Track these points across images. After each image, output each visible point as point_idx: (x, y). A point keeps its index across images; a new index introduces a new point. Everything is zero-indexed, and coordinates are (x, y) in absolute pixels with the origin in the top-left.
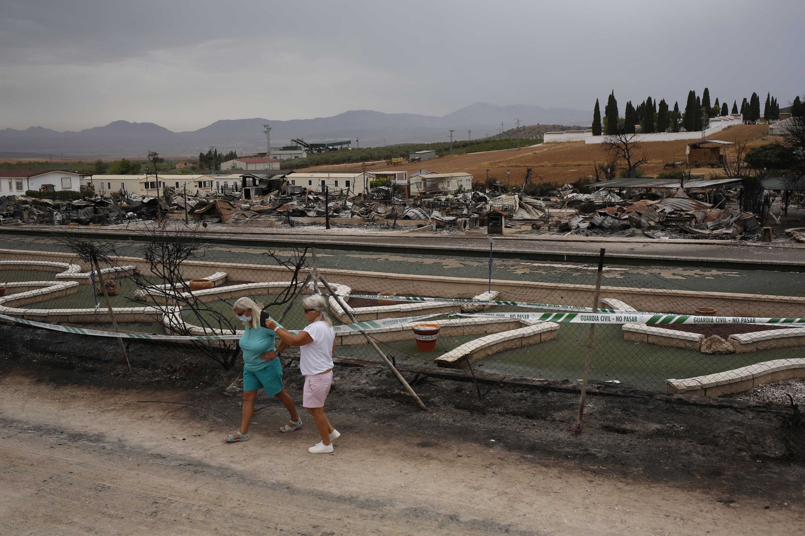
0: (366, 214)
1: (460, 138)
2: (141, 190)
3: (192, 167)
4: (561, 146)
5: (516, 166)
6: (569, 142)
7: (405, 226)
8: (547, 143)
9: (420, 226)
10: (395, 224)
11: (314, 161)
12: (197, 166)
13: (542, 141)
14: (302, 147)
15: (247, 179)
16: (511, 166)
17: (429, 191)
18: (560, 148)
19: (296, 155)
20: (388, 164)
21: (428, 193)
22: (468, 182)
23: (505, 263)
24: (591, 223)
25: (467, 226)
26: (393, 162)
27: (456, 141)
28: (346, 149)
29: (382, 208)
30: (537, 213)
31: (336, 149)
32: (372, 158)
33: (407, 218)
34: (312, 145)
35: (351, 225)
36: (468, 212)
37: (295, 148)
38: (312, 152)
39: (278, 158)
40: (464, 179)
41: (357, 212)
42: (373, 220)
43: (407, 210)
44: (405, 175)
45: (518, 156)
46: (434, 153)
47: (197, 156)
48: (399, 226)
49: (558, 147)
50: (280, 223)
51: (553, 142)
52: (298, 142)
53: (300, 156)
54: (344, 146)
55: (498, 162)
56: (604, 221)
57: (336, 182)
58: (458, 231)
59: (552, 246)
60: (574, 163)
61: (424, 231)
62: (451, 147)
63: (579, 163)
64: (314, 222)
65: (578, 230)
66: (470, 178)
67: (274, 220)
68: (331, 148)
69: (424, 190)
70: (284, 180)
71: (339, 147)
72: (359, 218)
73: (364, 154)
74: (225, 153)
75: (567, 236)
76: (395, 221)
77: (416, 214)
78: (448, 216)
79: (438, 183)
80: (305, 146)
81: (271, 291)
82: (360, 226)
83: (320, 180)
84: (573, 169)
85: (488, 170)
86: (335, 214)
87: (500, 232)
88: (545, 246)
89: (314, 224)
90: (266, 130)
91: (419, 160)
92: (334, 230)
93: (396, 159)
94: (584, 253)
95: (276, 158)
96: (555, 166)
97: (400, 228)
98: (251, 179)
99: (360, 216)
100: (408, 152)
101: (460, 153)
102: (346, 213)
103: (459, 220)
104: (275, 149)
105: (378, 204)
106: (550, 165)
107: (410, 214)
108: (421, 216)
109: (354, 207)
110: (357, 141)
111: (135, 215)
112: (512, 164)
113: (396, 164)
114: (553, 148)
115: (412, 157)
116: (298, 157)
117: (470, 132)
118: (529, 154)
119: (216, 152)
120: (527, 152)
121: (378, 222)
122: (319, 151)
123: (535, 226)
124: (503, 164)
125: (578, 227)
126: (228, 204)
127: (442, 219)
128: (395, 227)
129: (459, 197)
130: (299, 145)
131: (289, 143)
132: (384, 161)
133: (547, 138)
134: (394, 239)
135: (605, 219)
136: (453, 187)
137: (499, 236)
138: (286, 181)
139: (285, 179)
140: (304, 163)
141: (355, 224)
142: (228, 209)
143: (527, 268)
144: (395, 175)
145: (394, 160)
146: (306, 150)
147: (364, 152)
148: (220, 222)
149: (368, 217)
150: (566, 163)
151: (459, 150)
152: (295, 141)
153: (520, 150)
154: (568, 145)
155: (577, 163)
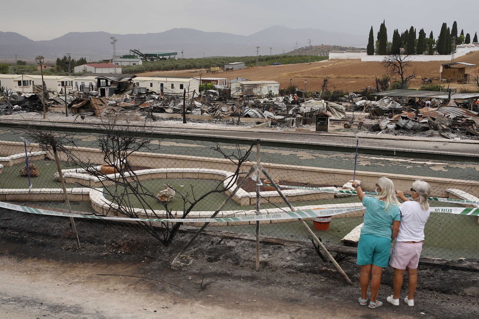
0: (213, 112)
1: (264, 53)
2: (15, 87)
3: (51, 70)
4: (342, 62)
5: (309, 77)
6: (348, 60)
7: (246, 123)
8: (332, 60)
9: (258, 123)
10: (239, 120)
11: (148, 67)
12: (55, 68)
13: (327, 58)
14: (139, 56)
15: (101, 81)
16: (304, 77)
17: (245, 94)
18: (341, 64)
20: (208, 72)
21: (244, 96)
22: (276, 88)
23: (347, 156)
24: (397, 125)
25: (294, 124)
26: (212, 70)
27: (260, 56)
28: (173, 59)
29: (225, 108)
30: (339, 115)
31: (165, 59)
32: (195, 67)
33: (248, 116)
34: (147, 55)
35: (202, 120)
36: (293, 113)
37: (133, 57)
38: (146, 60)
39: (120, 64)
40: (273, 86)
41: (206, 110)
42: (219, 117)
43: (247, 110)
44: (225, 81)
45: (309, 69)
46: (244, 64)
47: (54, 61)
48: (242, 123)
50: (144, 117)
51: (336, 59)
52: (135, 52)
53: (137, 64)
54: (172, 56)
55: (294, 73)
56: (407, 124)
57: (172, 85)
58: (287, 128)
59: (371, 142)
60: (353, 76)
61: (262, 127)
62: (257, 60)
63: (357, 76)
64: (172, 118)
65: (387, 131)
66: (278, 85)
67: (139, 114)
68: (161, 57)
69: (241, 93)
70: (131, 83)
71: (167, 57)
72: (208, 115)
73: (188, 64)
74: (77, 59)
75: (379, 134)
76: (239, 119)
77: (255, 113)
78: (277, 115)
79: (252, 88)
80: (141, 56)
81: (169, 176)
82: (209, 121)
83: (159, 83)
84: (352, 81)
85: (291, 80)
86: (188, 111)
87: (326, 130)
88: (367, 142)
89: (171, 119)
90: (112, 41)
91: (232, 69)
92: (190, 124)
93: (214, 68)
94: (410, 150)
95: (118, 64)
96: (339, 77)
97: (243, 124)
98: (104, 81)
99: (208, 113)
100: (223, 63)
101: (264, 65)
102: (197, 111)
103: (288, 119)
104: (117, 57)
105: (222, 104)
106: (334, 77)
107: (250, 113)
108: (259, 115)
109: (203, 106)
110: (182, 52)
111: (20, 107)
112: (305, 75)
113: (214, 72)
114: (337, 64)
115: (226, 67)
116: (135, 64)
117: (271, 48)
118: (319, 67)
119: (70, 58)
120: (316, 66)
121: (224, 119)
122: (152, 60)
123: (346, 126)
124: (298, 75)
125: (387, 127)
126: (100, 100)
127: (274, 118)
128: (238, 123)
129: (273, 100)
130: (136, 55)
131: (128, 53)
132: (204, 69)
133: (332, 55)
134: (242, 133)
135: (408, 122)
136: (265, 91)
137: (326, 133)
138: (132, 83)
139: (132, 81)
140: (141, 69)
141: (205, 120)
142: (100, 105)
143: (367, 160)
144: (217, 81)
145: (212, 69)
146: (141, 59)
147: (188, 61)
148: (94, 115)
149: (214, 115)
150: (347, 76)
151: (263, 63)
152: (133, 51)
153: (310, 64)
154: (348, 61)
155: (355, 76)
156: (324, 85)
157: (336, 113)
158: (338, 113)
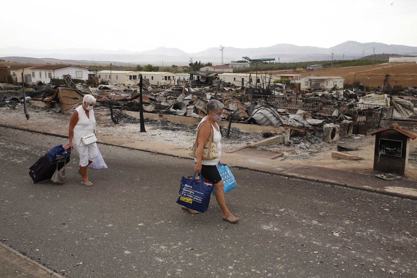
2: (127, 80)
4: (400, 64)
5: (372, 75)
6: (405, 62)
8: (391, 63)
9: (267, 135)
11: (253, 69)
13: (388, 61)
14: (248, 61)
16: (369, 75)
18: (400, 66)
19: (244, 66)
20: (294, 72)
21: (312, 89)
22: (341, 83)
27: (335, 60)
28: (272, 63)
31: (267, 63)
32: (285, 68)
33: (253, 121)
34: (254, 60)
37: (244, 62)
38: (254, 65)
39: (234, 66)
40: (338, 81)
44: (300, 77)
45: (373, 70)
46: (322, 66)
49: (398, 65)
51: (394, 62)
52: (246, 59)
53: (246, 66)
54: (272, 61)
55: (360, 73)
57: (251, 79)
58: (322, 142)
60: (410, 75)
62: (332, 63)
63: (413, 74)
66: (343, 80)
68: (264, 62)
69: (309, 87)
70: (216, 77)
73: (281, 66)
79: (319, 82)
80: (250, 61)
83: (241, 78)
84: (409, 78)
87: (400, 170)
90: (221, 49)
91: (312, 70)
93: (299, 69)
95: (233, 66)
96: (397, 76)
100: (306, 65)
101: (337, 67)
104: (233, 62)
106: (394, 75)
107: (258, 116)
108: (273, 120)
110: (279, 59)
113: (298, 72)
114: (395, 65)
115: (308, 68)
117: (343, 55)
118: (380, 68)
119: (200, 62)
120: (378, 68)
122: (257, 63)
124: (363, 74)
126: (75, 93)
129: (333, 93)
130: (247, 60)
131: (241, 59)
132: (292, 70)
133: (391, 60)
136: (330, 86)
140: (246, 70)
142: (74, 98)
144: (292, 77)
145: (298, 69)
146: (250, 63)
147: (281, 64)
150: (404, 74)
151: (336, 65)
152: (244, 58)
153: (374, 66)
154: (404, 64)
155: (411, 75)
156: (386, 80)
157: (402, 110)
158: (404, 110)
